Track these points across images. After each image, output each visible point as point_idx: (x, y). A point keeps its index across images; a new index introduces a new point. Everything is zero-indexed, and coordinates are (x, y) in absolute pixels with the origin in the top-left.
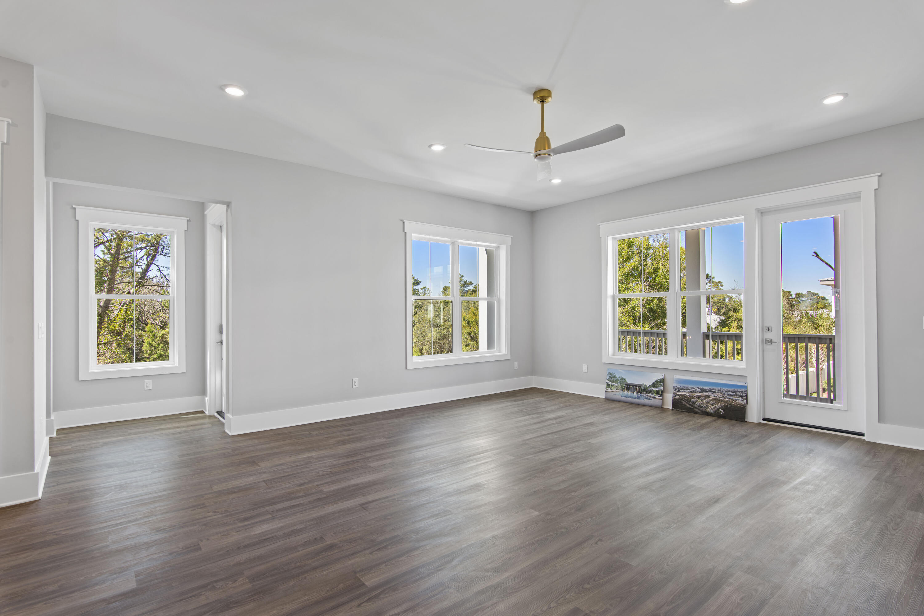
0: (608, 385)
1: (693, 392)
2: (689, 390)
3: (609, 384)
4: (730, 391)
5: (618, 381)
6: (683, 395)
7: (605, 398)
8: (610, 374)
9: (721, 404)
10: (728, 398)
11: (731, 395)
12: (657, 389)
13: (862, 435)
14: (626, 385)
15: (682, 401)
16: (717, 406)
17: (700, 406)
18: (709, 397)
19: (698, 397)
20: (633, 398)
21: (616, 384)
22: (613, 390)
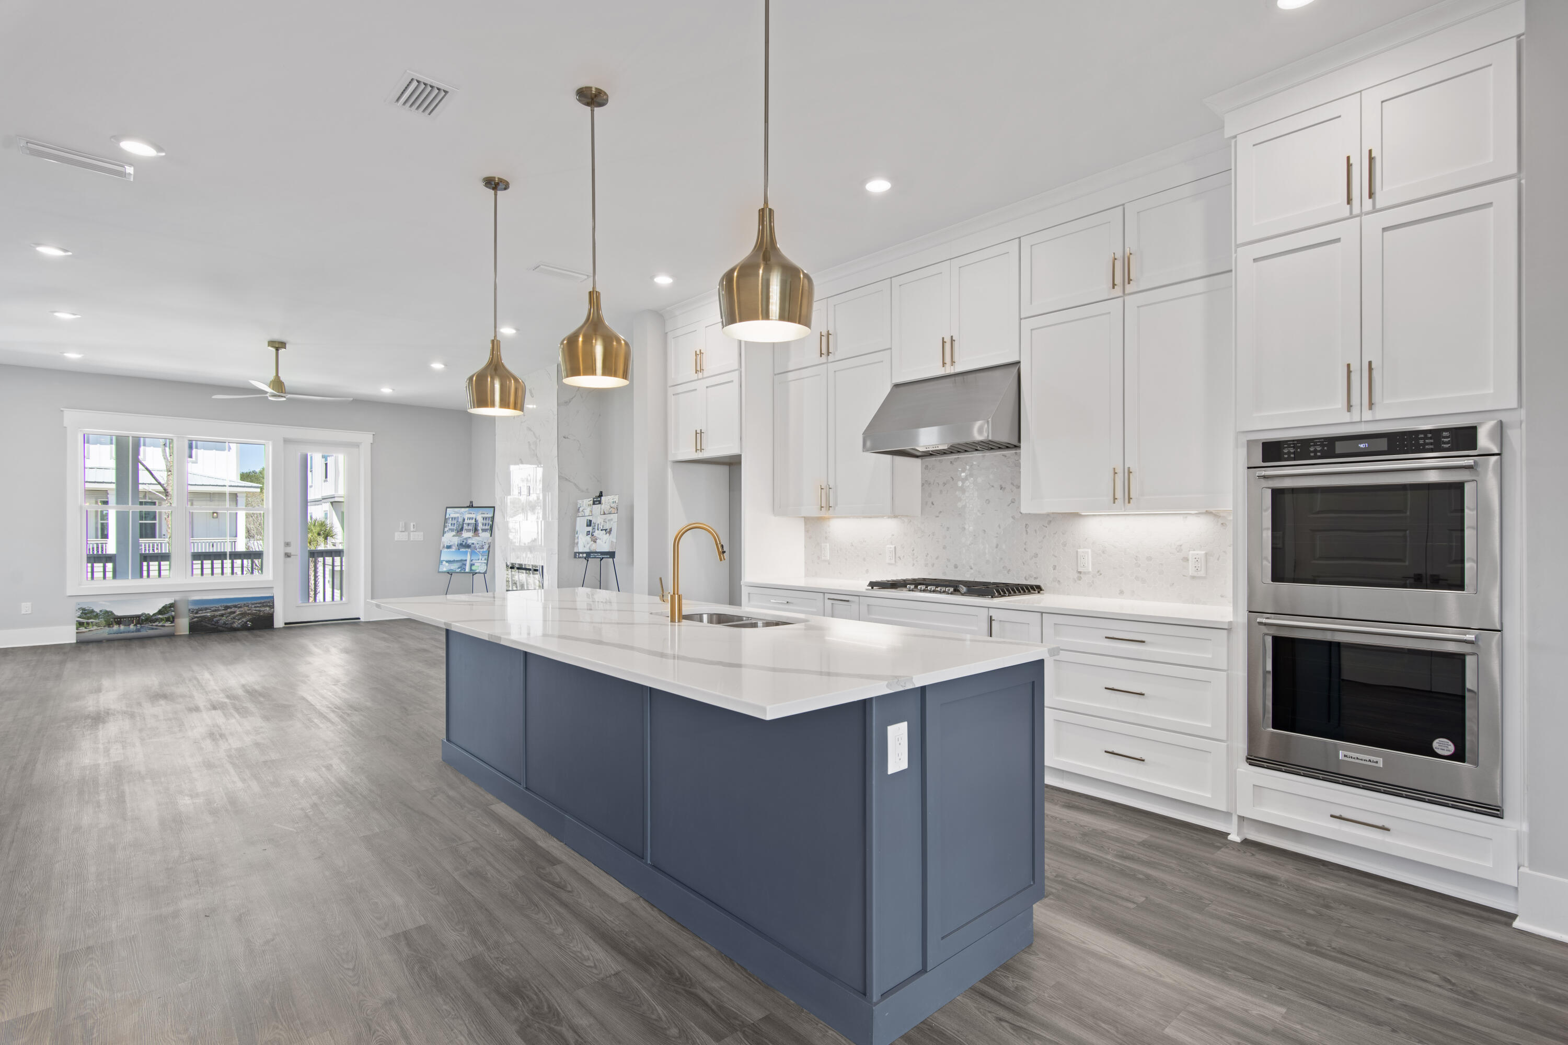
0: (80, 624)
1: (215, 611)
2: (210, 609)
3: (84, 623)
4: (256, 604)
5: (100, 616)
6: (203, 616)
7: (77, 641)
8: (84, 610)
9: (248, 618)
10: (255, 610)
11: (258, 607)
12: (166, 616)
13: (359, 619)
14: (115, 619)
15: (202, 623)
16: (244, 620)
17: (225, 623)
18: (234, 612)
19: (222, 615)
20: (129, 632)
21: (97, 621)
22: (92, 629)
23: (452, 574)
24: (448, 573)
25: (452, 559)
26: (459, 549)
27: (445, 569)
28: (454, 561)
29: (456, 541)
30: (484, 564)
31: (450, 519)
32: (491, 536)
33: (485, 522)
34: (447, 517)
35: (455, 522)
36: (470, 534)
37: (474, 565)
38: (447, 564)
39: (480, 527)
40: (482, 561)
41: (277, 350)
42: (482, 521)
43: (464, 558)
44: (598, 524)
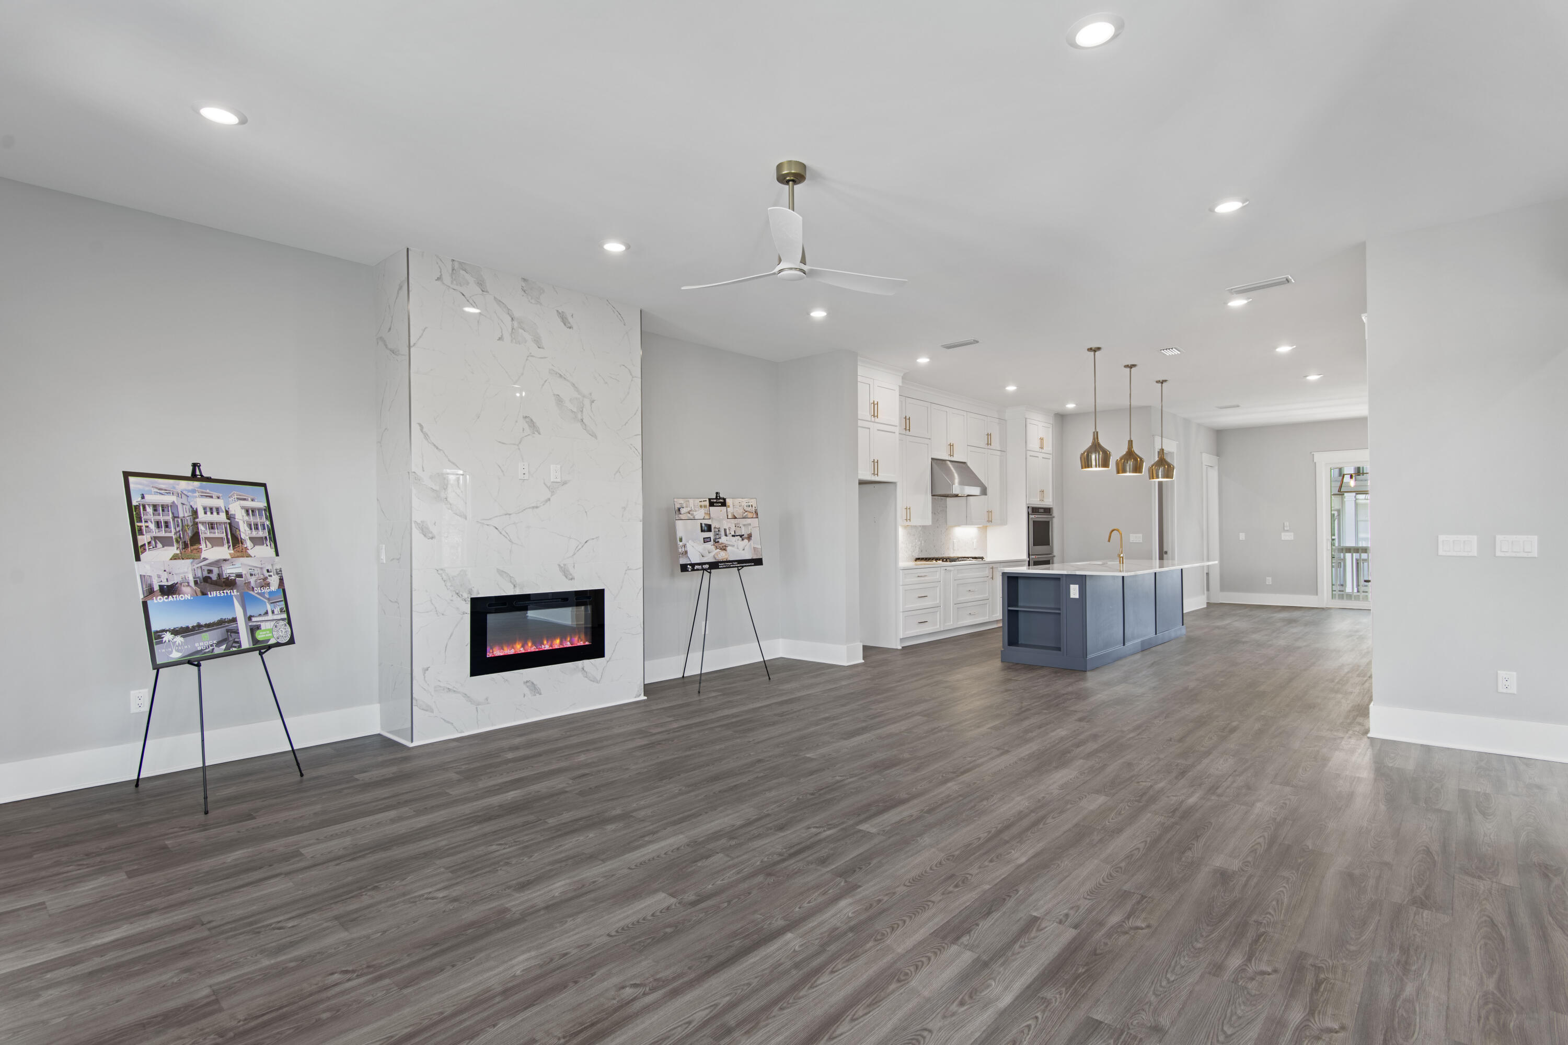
23: (199, 665)
24: (190, 662)
25: (191, 623)
26: (204, 594)
27: (176, 655)
28: (199, 626)
29: (185, 571)
30: (282, 623)
31: (150, 510)
32: (277, 555)
33: (252, 520)
34: (134, 503)
35: (169, 518)
36: (224, 552)
37: (258, 627)
38: (179, 639)
39: (245, 532)
40: (275, 617)
42: (246, 518)
43: (228, 616)
44: (725, 530)
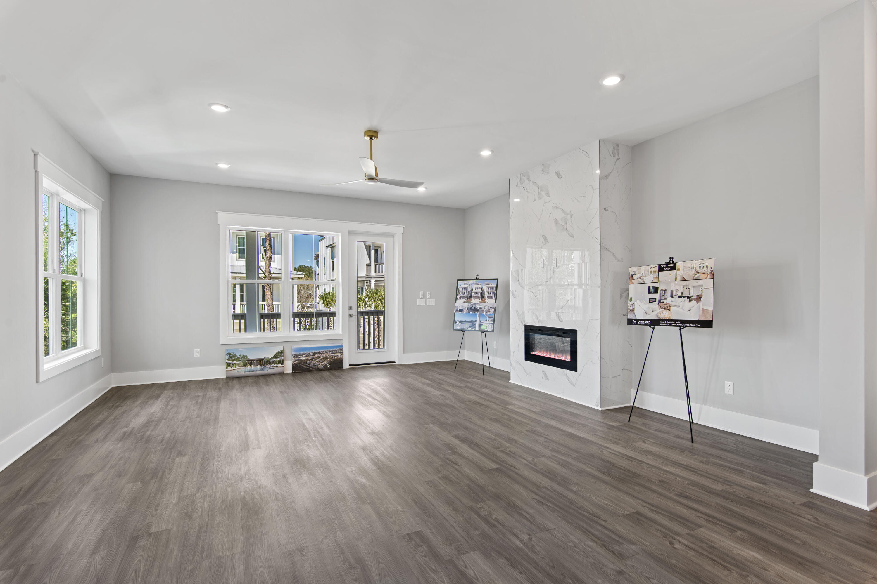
0: (229, 365)
1: (308, 356)
2: (305, 355)
3: (230, 364)
4: (332, 351)
5: (239, 359)
6: (301, 360)
7: (226, 377)
8: (230, 354)
9: (328, 361)
10: (332, 356)
11: (333, 353)
12: (278, 359)
13: (394, 362)
14: (248, 361)
15: (300, 365)
16: (325, 363)
17: (314, 365)
18: (319, 357)
19: (312, 359)
20: (257, 371)
21: (238, 362)
22: (235, 368)
23: (464, 332)
24: (461, 330)
25: (464, 320)
26: (469, 312)
27: (458, 328)
28: (466, 321)
29: (466, 305)
30: (491, 324)
31: (461, 289)
32: (496, 302)
33: (490, 291)
34: (458, 288)
35: (465, 291)
36: (478, 301)
37: (482, 325)
38: (460, 324)
39: (486, 295)
40: (489, 322)
41: (371, 139)
42: (488, 290)
43: (474, 320)
44: (672, 292)
